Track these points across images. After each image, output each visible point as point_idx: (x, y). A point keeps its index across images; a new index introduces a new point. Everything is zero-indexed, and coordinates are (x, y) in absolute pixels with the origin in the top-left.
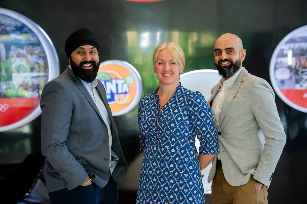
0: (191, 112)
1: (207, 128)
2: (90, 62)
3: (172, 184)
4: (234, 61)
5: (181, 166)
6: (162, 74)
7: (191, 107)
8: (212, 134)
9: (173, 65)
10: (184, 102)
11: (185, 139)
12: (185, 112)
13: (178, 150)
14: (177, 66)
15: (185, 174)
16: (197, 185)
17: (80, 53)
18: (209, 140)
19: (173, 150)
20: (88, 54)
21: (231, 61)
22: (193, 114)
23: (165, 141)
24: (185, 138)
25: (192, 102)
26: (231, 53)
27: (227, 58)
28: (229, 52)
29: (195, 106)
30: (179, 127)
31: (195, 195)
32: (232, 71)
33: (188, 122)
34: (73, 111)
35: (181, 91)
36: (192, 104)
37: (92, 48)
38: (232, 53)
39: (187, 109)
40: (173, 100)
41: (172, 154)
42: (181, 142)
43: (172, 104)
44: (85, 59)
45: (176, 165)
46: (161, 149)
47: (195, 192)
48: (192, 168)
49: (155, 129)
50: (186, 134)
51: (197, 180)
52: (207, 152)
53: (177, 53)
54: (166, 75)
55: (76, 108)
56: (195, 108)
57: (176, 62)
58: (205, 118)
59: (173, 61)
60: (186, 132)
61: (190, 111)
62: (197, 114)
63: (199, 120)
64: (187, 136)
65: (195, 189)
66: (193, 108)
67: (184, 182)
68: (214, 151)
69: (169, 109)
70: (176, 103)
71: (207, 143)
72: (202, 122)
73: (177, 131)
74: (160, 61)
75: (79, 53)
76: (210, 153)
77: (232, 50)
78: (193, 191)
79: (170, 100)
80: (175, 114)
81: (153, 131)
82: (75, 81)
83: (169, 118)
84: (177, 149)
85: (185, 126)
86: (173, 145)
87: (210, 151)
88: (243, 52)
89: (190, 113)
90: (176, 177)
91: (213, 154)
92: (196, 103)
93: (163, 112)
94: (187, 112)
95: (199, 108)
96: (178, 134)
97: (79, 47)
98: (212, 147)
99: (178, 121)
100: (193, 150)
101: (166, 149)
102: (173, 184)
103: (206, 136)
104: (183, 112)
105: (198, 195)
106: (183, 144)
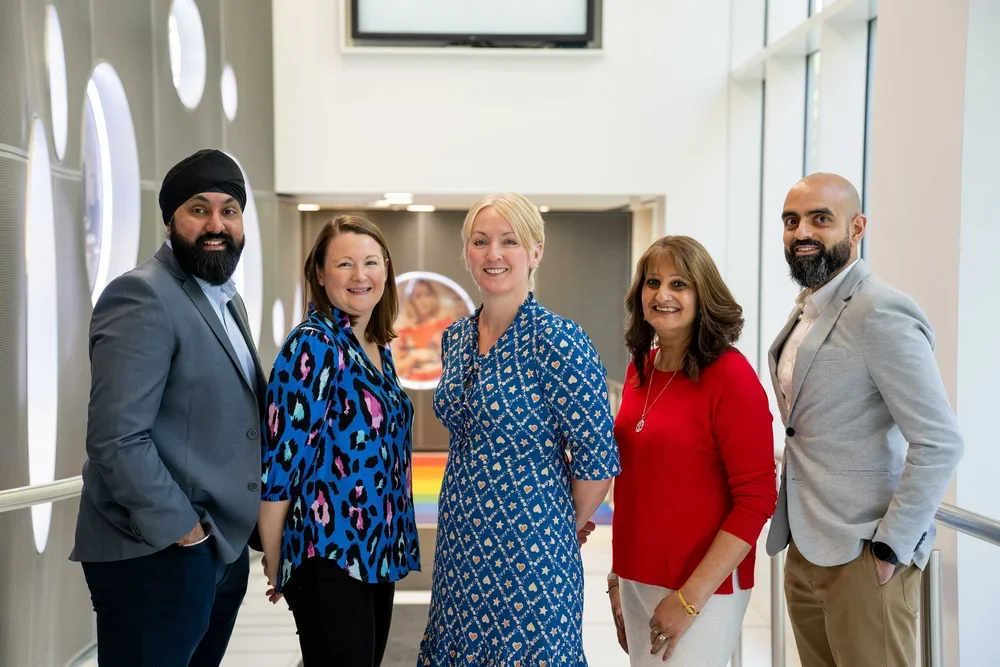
0: (544, 374)
1: (583, 415)
2: (221, 235)
3: (488, 550)
4: (829, 246)
5: (513, 506)
6: (485, 270)
7: (544, 360)
8: (595, 429)
9: (511, 246)
10: (530, 347)
11: (530, 440)
12: (530, 373)
13: (509, 465)
14: (521, 249)
15: (520, 526)
16: (552, 553)
17: (198, 211)
18: (589, 444)
19: (497, 467)
20: (217, 215)
21: (820, 245)
22: (548, 378)
23: (480, 443)
24: (531, 437)
25: (548, 347)
26: (822, 224)
27: (810, 235)
28: (819, 220)
29: (555, 357)
30: (512, 410)
31: (545, 578)
32: (822, 269)
33: (535, 397)
34: (175, 357)
35: (530, 318)
36: (546, 353)
37: (229, 201)
38: (827, 223)
39: (534, 366)
40: (506, 341)
41: (495, 474)
42: (520, 446)
43: (503, 351)
44: (208, 227)
45: (501, 502)
46: (468, 462)
47: (545, 571)
48: (540, 512)
49: (459, 413)
50: (533, 428)
51: (553, 541)
52: (583, 473)
53: (522, 217)
54: (493, 272)
55: (183, 348)
56: (553, 364)
57: (519, 239)
58: (578, 390)
59: (511, 236)
60: (533, 421)
61: (542, 370)
62: (559, 379)
63: (562, 393)
64: (537, 432)
65: (546, 562)
66: (550, 362)
67: (518, 546)
68: (602, 471)
69: (493, 365)
70: (511, 349)
71: (585, 450)
72: (569, 399)
73: (507, 420)
74: (477, 236)
75: (194, 211)
76: (589, 477)
77: (827, 216)
78: (539, 569)
79: (500, 340)
80: (504, 376)
81: (456, 418)
82: (182, 282)
83: (490, 387)
84: (507, 462)
85: (529, 408)
86: (499, 455)
87: (590, 472)
88: (858, 222)
89: (540, 374)
90: (499, 532)
91: (599, 478)
92: (556, 350)
93: (481, 369)
94: (535, 373)
95: (563, 363)
96: (510, 427)
97: (195, 196)
98: (596, 461)
99: (509, 396)
100: (550, 466)
101: (480, 463)
102: (492, 548)
103: (579, 434)
104: (523, 372)
105: (554, 580)
106: (523, 450)
